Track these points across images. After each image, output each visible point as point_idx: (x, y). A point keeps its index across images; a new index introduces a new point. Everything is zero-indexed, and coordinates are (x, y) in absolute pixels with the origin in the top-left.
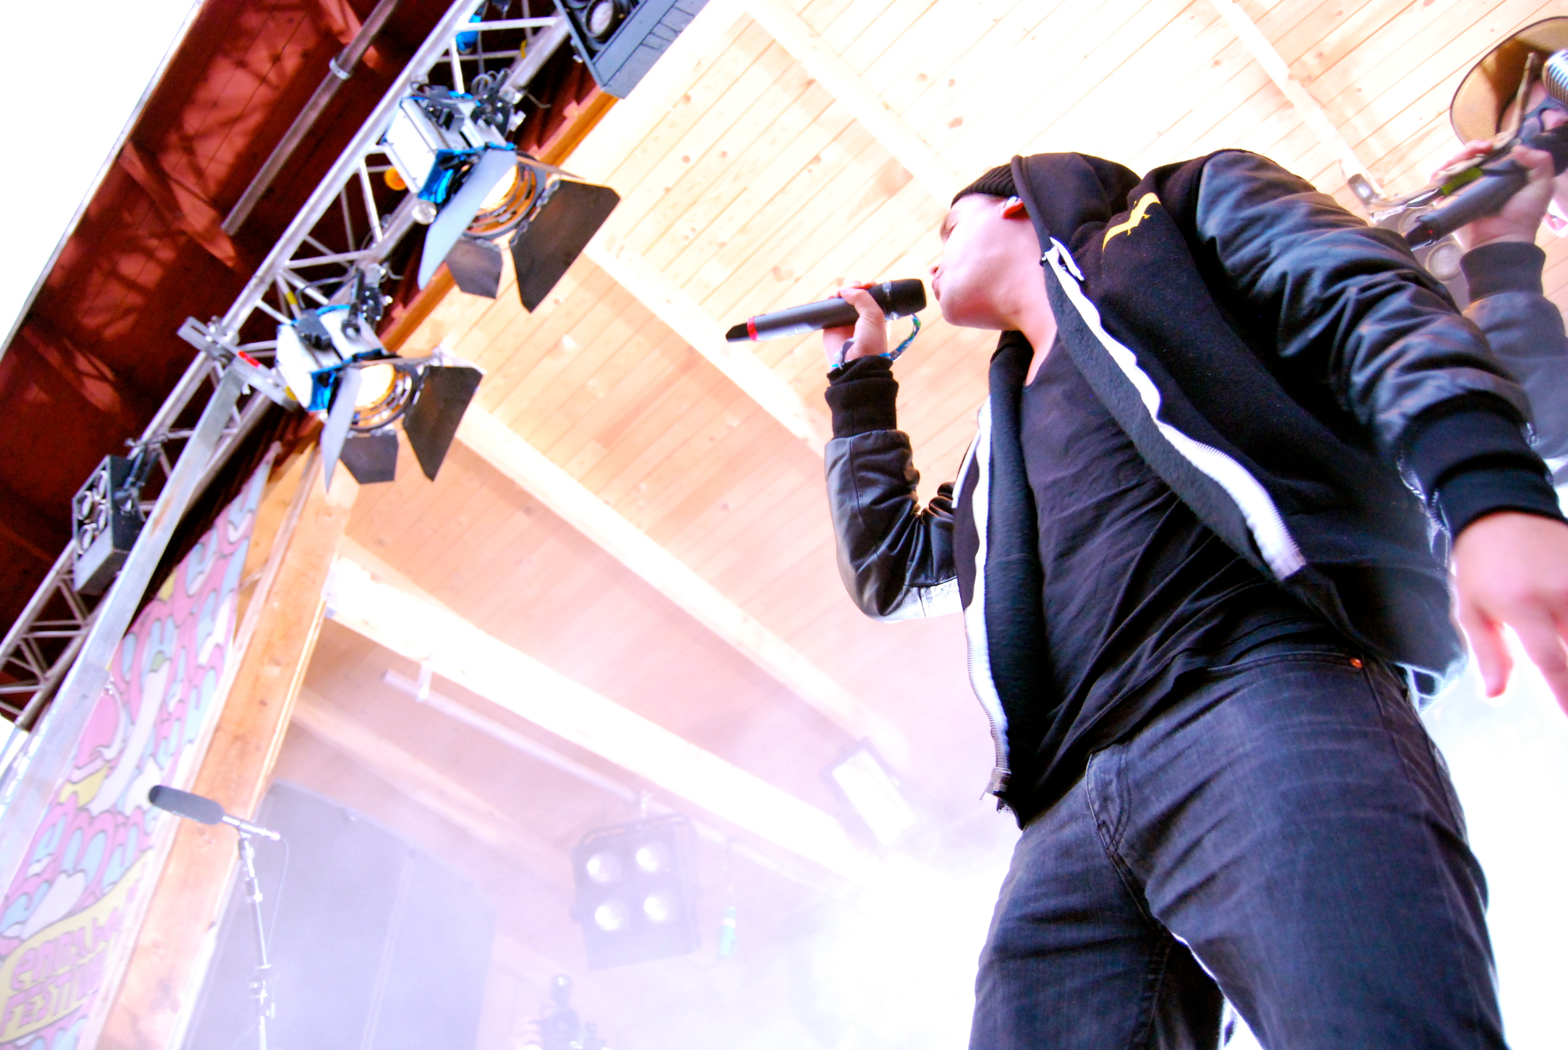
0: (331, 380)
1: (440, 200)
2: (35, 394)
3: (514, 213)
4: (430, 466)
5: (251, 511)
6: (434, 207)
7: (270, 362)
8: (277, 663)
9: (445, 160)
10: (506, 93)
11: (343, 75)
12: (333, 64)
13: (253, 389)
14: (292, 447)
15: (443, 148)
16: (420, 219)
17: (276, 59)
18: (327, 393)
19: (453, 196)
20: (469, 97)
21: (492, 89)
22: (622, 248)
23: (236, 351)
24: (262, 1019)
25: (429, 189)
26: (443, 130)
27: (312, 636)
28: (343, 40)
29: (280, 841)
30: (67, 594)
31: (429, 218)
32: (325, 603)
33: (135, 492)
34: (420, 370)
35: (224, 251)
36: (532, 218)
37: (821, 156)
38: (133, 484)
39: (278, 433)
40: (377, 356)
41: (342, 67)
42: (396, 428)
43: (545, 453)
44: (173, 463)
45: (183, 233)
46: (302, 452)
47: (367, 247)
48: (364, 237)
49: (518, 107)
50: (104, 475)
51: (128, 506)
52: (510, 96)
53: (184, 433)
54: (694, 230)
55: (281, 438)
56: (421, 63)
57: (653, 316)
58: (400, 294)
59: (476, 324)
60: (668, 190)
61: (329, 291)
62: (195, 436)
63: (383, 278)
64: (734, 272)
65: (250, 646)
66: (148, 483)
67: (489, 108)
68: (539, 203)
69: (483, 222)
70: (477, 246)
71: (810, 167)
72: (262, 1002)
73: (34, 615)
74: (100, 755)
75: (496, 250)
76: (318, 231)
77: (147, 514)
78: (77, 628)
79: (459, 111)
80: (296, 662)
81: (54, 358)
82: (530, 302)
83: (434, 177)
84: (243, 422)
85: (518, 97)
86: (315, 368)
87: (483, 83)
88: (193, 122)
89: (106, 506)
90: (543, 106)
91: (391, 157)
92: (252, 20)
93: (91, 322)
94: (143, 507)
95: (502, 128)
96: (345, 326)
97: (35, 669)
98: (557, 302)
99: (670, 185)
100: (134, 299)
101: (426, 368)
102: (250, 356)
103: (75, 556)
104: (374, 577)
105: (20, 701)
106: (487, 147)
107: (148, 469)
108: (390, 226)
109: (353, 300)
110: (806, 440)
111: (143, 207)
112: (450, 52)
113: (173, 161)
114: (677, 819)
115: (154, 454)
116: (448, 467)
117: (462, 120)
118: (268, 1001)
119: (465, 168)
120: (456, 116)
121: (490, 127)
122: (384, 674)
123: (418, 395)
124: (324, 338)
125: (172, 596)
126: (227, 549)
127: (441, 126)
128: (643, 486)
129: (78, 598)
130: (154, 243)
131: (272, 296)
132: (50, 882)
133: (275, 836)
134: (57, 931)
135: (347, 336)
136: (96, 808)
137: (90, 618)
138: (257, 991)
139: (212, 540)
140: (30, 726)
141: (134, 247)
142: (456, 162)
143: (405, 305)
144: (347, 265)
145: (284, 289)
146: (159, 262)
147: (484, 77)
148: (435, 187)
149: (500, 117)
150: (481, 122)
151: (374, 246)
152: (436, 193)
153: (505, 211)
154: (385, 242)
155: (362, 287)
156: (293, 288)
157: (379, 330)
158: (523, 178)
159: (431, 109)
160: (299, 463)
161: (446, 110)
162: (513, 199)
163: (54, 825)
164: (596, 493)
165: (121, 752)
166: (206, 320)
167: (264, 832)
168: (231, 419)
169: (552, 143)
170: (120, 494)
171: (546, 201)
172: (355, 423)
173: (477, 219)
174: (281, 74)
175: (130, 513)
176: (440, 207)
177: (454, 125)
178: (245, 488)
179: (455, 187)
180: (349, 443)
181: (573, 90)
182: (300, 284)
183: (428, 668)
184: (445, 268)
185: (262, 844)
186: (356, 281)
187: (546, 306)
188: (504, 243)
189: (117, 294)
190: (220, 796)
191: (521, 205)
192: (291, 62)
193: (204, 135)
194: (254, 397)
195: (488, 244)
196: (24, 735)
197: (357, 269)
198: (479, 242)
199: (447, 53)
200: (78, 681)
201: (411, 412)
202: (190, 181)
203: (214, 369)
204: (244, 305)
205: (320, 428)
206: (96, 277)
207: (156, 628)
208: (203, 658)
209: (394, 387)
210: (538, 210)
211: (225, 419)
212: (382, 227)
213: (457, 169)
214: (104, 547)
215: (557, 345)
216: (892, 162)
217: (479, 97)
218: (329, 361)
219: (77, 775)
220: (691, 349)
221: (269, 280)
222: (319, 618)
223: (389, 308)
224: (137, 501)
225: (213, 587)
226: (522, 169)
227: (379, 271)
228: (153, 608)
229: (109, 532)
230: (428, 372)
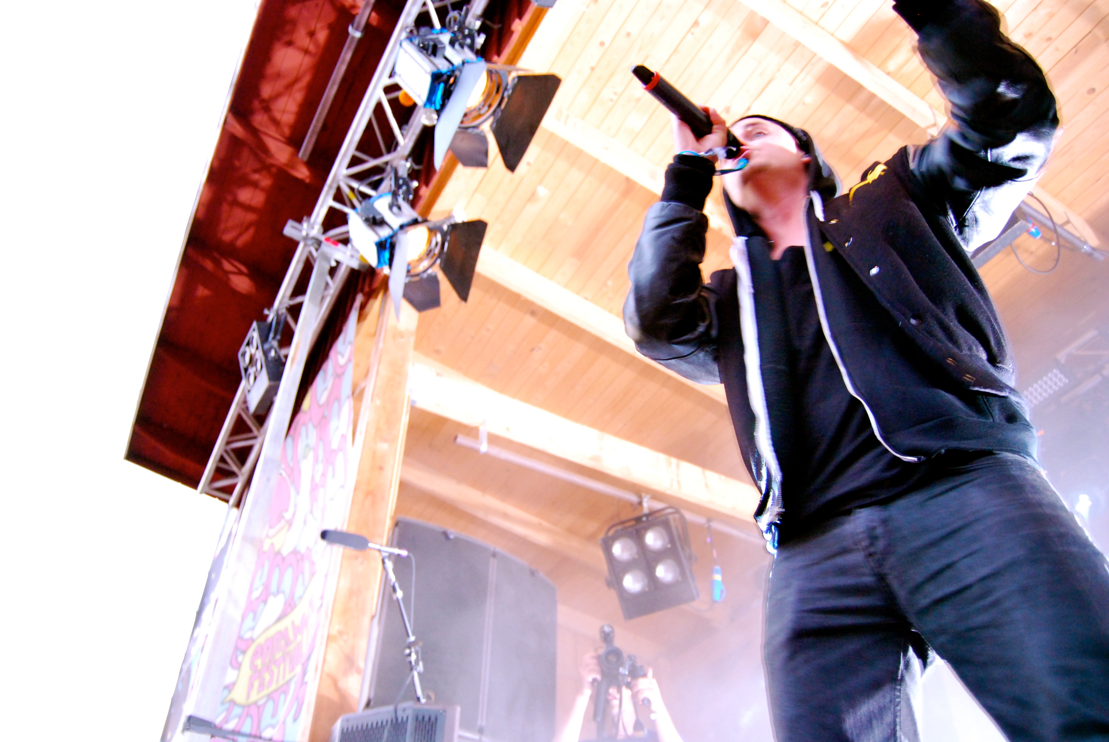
0: (388, 245)
1: (438, 107)
2: (202, 292)
3: (490, 106)
4: (463, 293)
5: (350, 343)
6: (435, 113)
7: (346, 241)
8: (385, 441)
9: (437, 77)
10: (470, 23)
11: (358, 35)
12: (350, 29)
13: (338, 263)
14: (370, 295)
15: (435, 70)
16: (427, 123)
17: (312, 34)
18: (387, 255)
19: (446, 101)
20: (445, 31)
21: (460, 22)
22: (567, 117)
23: (322, 238)
24: (415, 674)
25: (430, 100)
26: (432, 58)
27: (405, 420)
28: (354, 12)
29: (408, 557)
30: (245, 417)
31: (433, 122)
32: (409, 397)
33: (275, 344)
34: (445, 228)
35: (302, 173)
36: (503, 106)
37: (700, 21)
38: (274, 338)
39: (359, 288)
40: (415, 222)
41: (357, 29)
42: (437, 271)
43: (538, 272)
44: (296, 320)
45: (272, 165)
46: (376, 297)
47: (395, 149)
48: (392, 144)
49: (479, 31)
50: (254, 334)
51: (273, 354)
52: (472, 24)
53: (298, 300)
54: (616, 93)
55: (362, 291)
56: (409, 14)
57: (597, 161)
58: (423, 178)
59: (476, 190)
60: (593, 69)
61: (375, 186)
62: (307, 299)
63: (409, 169)
64: (649, 118)
65: (366, 431)
66: (282, 337)
67: (460, 37)
68: (506, 94)
69: (470, 117)
70: (470, 134)
71: (693, 30)
72: (413, 663)
73: (228, 433)
74: (283, 517)
75: (482, 134)
76: (361, 147)
77: (286, 357)
78: (255, 438)
79: (441, 43)
80: (397, 438)
81: (209, 265)
82: (511, 165)
83: (432, 92)
84: (335, 286)
85: (478, 24)
86: (376, 239)
87: (452, 20)
88: (267, 90)
89: (259, 355)
90: (496, 27)
91: (401, 84)
92: (293, 12)
93: (227, 237)
94: (283, 352)
95: (471, 47)
96: (391, 207)
97: (234, 468)
98: (529, 164)
99: (593, 64)
100: (251, 217)
101: (448, 226)
102: (332, 240)
103: (246, 392)
104: (438, 374)
105: (229, 490)
106: (464, 63)
107: (281, 326)
108: (408, 133)
109: (393, 188)
110: (720, 230)
111: (246, 153)
112: (426, 3)
113: (259, 120)
114: (670, 510)
115: (283, 318)
116: (474, 292)
117: (444, 48)
118: (417, 662)
119: (452, 80)
120: (439, 46)
121: (464, 50)
122: (456, 438)
123: (446, 245)
124: (378, 217)
125: (310, 408)
126: (339, 371)
127: (430, 55)
128: (610, 283)
129: (252, 418)
130: (256, 177)
131: (339, 197)
132: (265, 602)
133: (404, 553)
134: (272, 632)
135: (394, 214)
136: (285, 552)
137: (262, 430)
138: (410, 655)
139: (329, 367)
140: (238, 504)
141: (246, 182)
142: (445, 77)
143: (427, 184)
144: (384, 166)
145: (346, 190)
146: (262, 189)
147: (453, 14)
148: (433, 99)
149: (468, 41)
150: (457, 46)
151: (399, 149)
152: (435, 103)
153: (484, 106)
154: (405, 145)
155: (397, 178)
156: (352, 189)
157: (413, 204)
158: (492, 80)
159: (421, 45)
160: (375, 305)
161: (431, 43)
162: (488, 96)
163: (263, 566)
164: (578, 293)
165: (294, 514)
166: (300, 221)
167: (396, 551)
168: (327, 284)
169: (507, 51)
170: (267, 346)
171: (510, 92)
172: (408, 271)
173: (465, 115)
174: (316, 44)
175: (274, 357)
176: (439, 112)
177: (439, 54)
178: (345, 329)
179: (447, 95)
180: (407, 286)
181: (515, 11)
182: (355, 185)
183: (484, 431)
184: (450, 153)
185: (397, 559)
186: (392, 175)
187: (522, 167)
188: (486, 128)
189: (240, 216)
190: (364, 533)
191: (493, 100)
192: (322, 36)
193: (276, 97)
194: (339, 267)
195: (476, 131)
196: (235, 510)
197: (392, 167)
198: (470, 130)
199: (425, 4)
200: (263, 470)
201: (444, 256)
202: (272, 131)
203: (310, 253)
204: (322, 206)
205: (386, 280)
206: (225, 207)
207: (303, 430)
208: (334, 445)
209: (430, 241)
210: (506, 100)
211: (323, 285)
212: (402, 135)
213: (446, 82)
214: (263, 382)
215: (534, 194)
216: (752, 14)
217: (451, 31)
218: (384, 233)
219: (272, 532)
220: (628, 180)
221: (335, 186)
222: (407, 407)
223: (417, 190)
224: (278, 349)
225: (335, 397)
226: (490, 73)
227: (405, 166)
228: (300, 417)
229: (264, 372)
230: (450, 228)
